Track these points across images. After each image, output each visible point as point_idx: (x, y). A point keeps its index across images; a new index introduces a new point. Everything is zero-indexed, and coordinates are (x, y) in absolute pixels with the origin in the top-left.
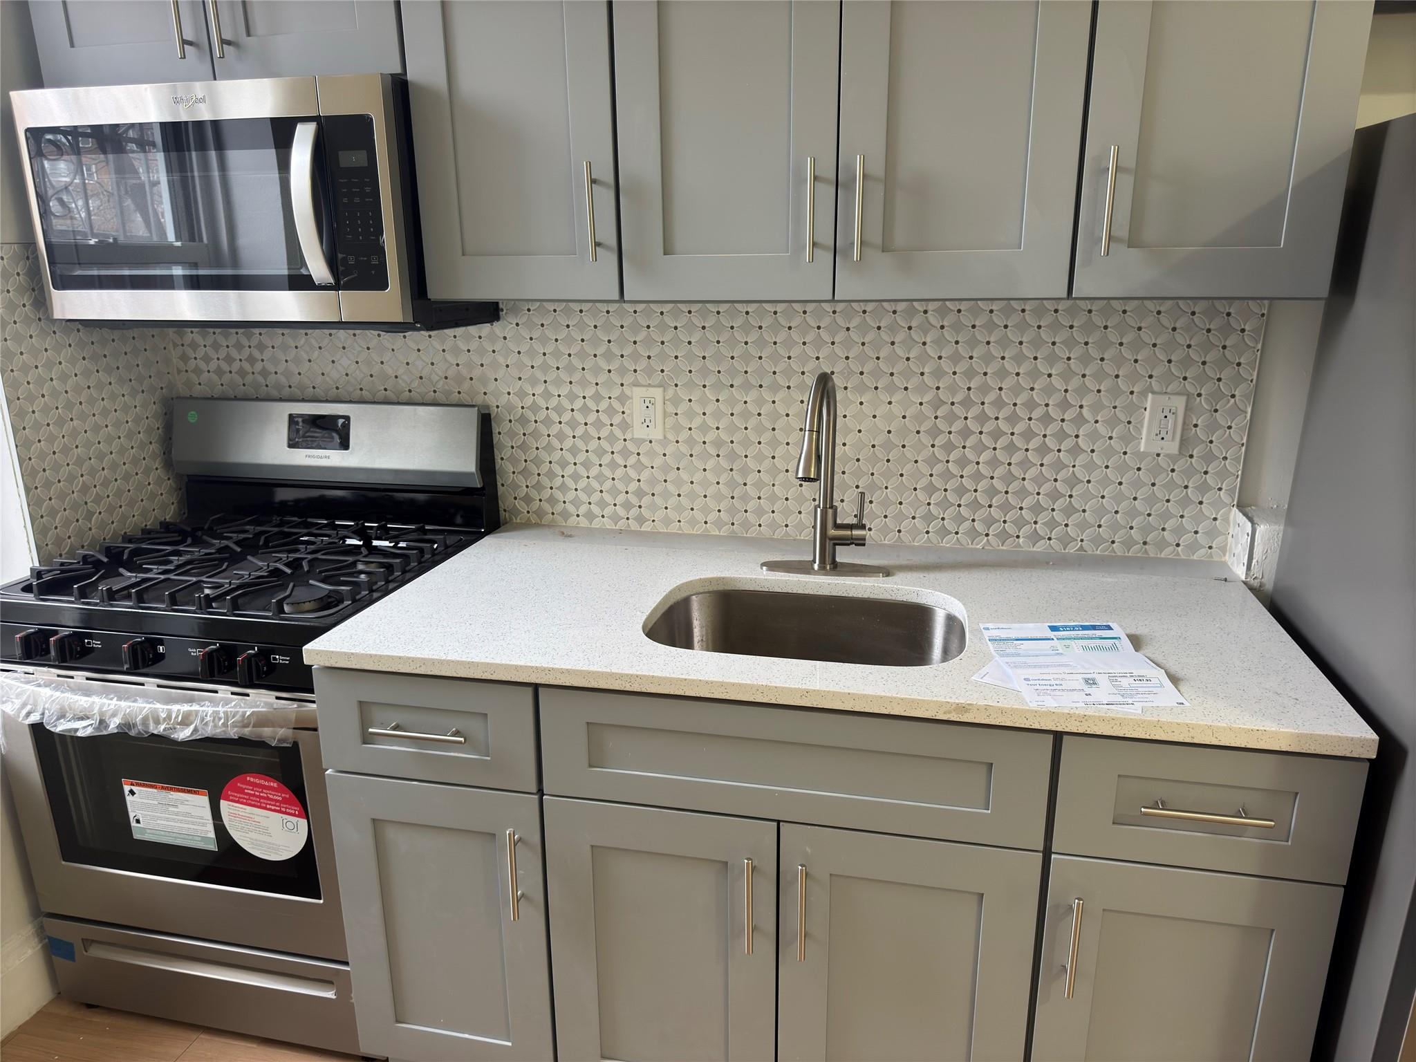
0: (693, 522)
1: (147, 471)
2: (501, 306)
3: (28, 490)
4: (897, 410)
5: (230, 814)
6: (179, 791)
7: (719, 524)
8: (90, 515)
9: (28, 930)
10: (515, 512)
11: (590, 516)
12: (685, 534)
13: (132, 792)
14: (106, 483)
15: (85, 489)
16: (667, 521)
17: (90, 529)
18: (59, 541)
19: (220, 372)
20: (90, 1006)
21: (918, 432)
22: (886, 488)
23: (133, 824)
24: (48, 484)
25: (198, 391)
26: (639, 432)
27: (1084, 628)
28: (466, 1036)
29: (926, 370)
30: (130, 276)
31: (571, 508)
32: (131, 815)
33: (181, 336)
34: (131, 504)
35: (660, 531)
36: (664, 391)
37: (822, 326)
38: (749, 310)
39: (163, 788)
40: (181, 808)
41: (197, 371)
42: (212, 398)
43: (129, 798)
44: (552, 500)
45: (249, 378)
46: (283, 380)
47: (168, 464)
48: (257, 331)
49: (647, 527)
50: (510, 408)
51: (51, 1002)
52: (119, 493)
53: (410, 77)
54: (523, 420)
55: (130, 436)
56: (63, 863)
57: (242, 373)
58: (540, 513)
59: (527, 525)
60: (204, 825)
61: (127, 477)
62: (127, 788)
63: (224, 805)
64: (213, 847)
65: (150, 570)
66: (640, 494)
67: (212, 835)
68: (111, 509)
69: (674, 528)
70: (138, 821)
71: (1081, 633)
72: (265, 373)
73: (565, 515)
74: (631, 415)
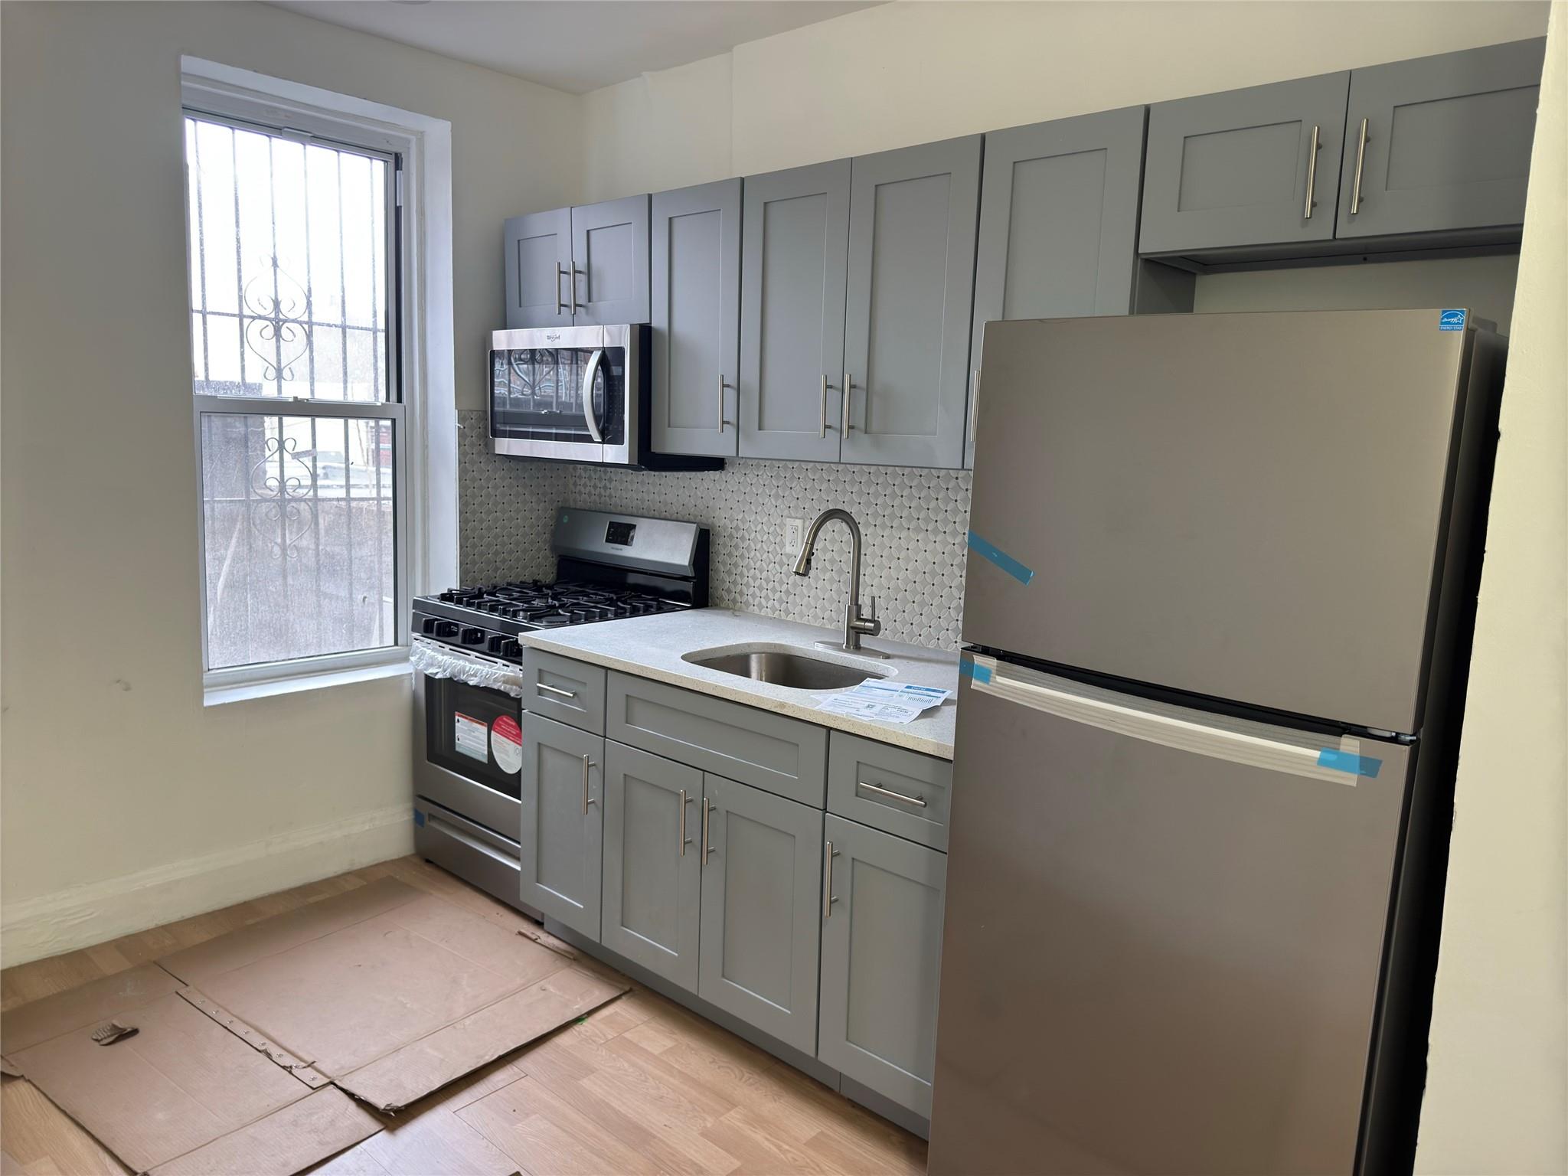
0: (816, 617)
1: (539, 550)
2: (726, 461)
3: (461, 547)
4: (939, 547)
5: (495, 741)
6: (477, 722)
7: (831, 620)
8: (496, 569)
9: (409, 805)
10: (722, 599)
11: (760, 606)
12: (810, 625)
13: (458, 721)
14: (511, 552)
15: (496, 553)
16: (802, 615)
17: (496, 577)
18: (474, 580)
19: (590, 494)
20: (428, 861)
21: (952, 565)
22: (932, 605)
23: (457, 741)
24: (474, 546)
25: (579, 505)
26: (788, 549)
27: (927, 690)
28: (565, 898)
29: (957, 520)
30: (532, 432)
31: (751, 600)
32: (456, 735)
33: (575, 469)
34: (525, 567)
35: (798, 621)
36: (804, 522)
37: (896, 484)
38: (855, 470)
39: (470, 720)
40: (476, 734)
41: (580, 493)
42: (585, 510)
43: (457, 724)
44: (741, 593)
45: (603, 499)
46: (618, 502)
47: (554, 548)
48: (609, 469)
49: (790, 618)
50: (725, 528)
51: (413, 855)
52: (518, 560)
53: (652, 325)
54: (731, 536)
55: (532, 526)
56: (427, 762)
57: (600, 495)
58: (734, 601)
59: (727, 608)
60: (484, 746)
61: (525, 551)
62: (457, 717)
63: (493, 733)
64: (485, 760)
65: (498, 597)
66: (788, 592)
67: (486, 753)
68: (510, 568)
69: (805, 620)
70: (458, 740)
71: (925, 692)
72: (610, 496)
73: (747, 604)
74: (785, 537)
